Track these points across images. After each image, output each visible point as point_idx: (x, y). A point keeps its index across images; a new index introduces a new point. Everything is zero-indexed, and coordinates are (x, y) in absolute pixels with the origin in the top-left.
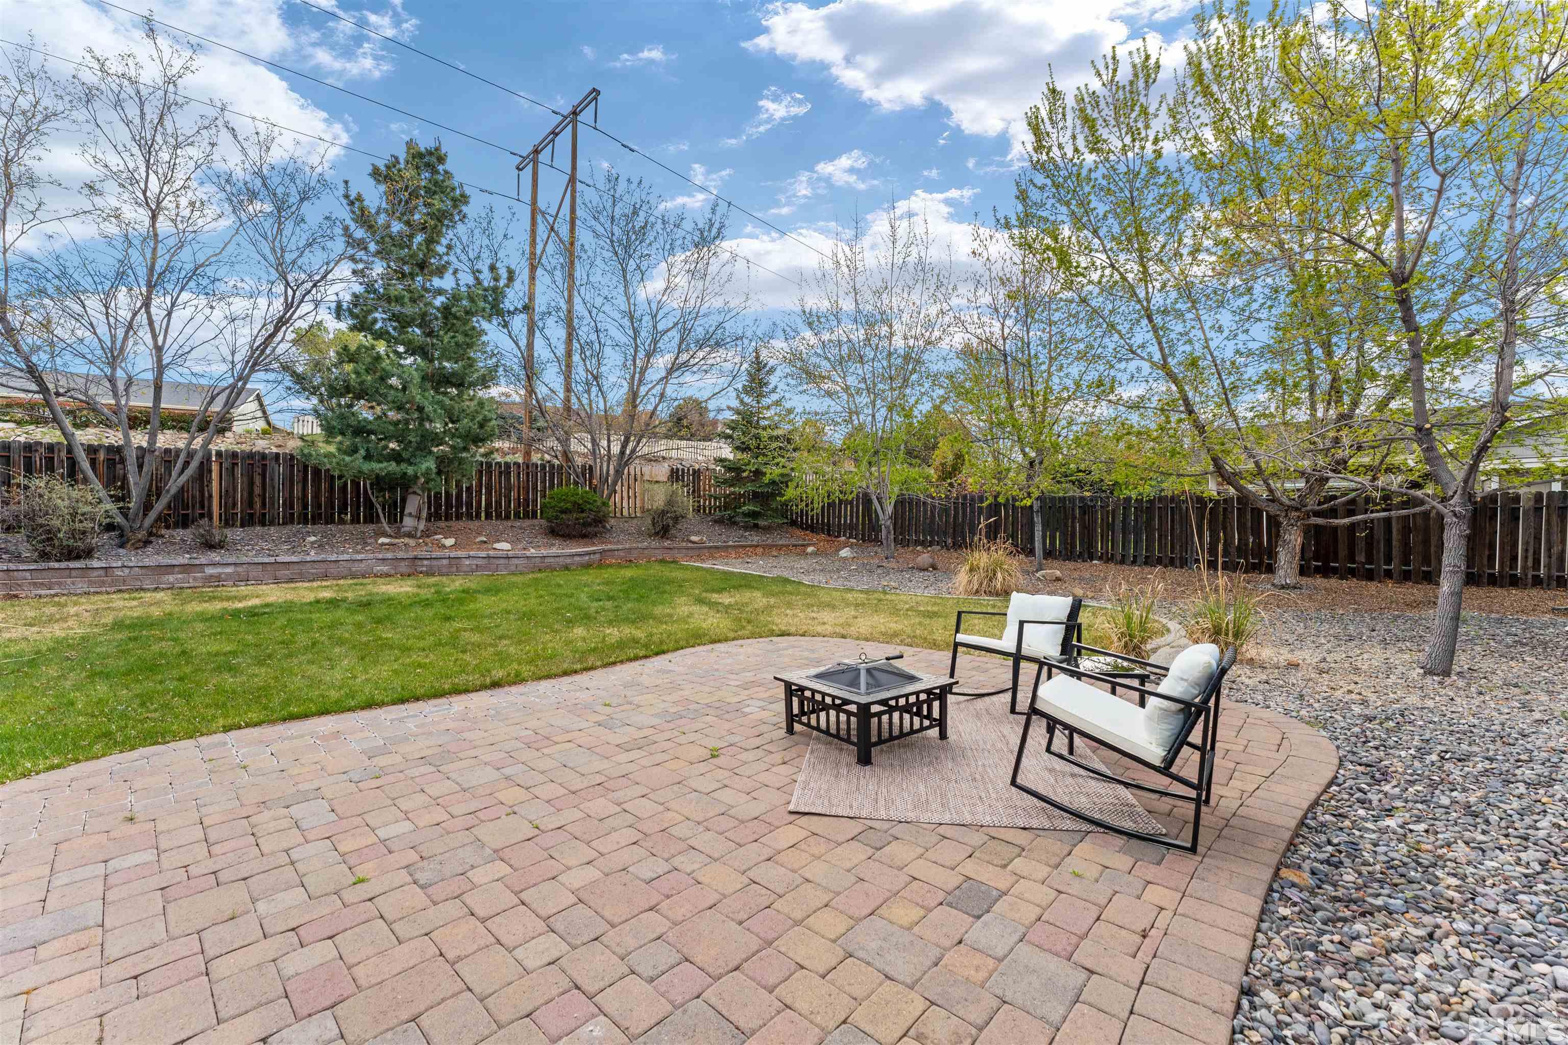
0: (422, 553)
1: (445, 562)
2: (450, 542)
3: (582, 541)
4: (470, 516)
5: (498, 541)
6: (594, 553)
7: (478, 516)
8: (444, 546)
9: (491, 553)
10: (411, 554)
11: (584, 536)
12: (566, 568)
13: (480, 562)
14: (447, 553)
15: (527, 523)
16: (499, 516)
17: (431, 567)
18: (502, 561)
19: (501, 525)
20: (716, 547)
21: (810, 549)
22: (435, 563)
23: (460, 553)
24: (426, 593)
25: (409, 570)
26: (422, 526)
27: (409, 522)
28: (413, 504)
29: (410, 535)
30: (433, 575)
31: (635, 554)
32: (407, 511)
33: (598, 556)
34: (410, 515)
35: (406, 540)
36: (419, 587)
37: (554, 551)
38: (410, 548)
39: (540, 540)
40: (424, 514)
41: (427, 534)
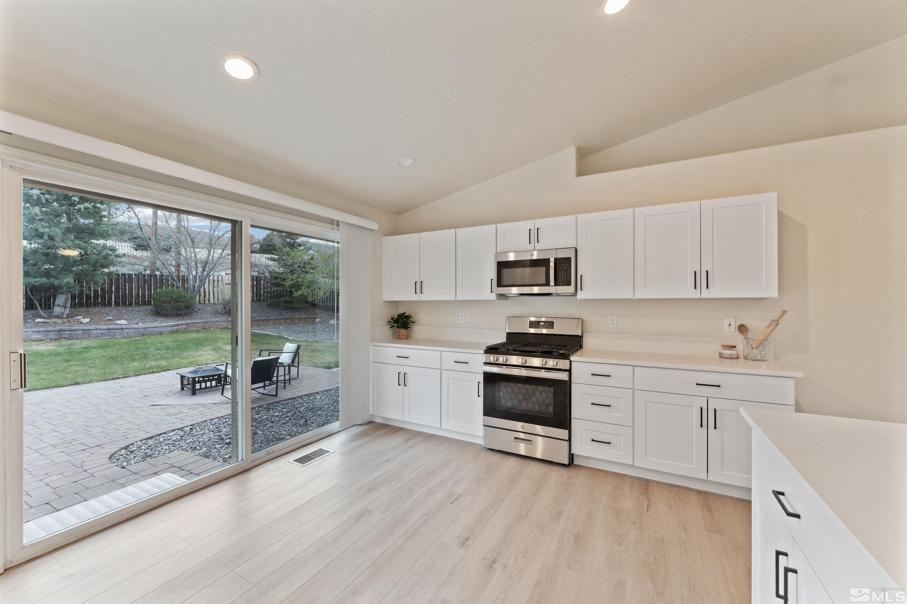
0: (63, 327)
1: (80, 332)
2: (87, 320)
3: (176, 319)
4: (104, 305)
5: (121, 319)
6: (181, 325)
7: (110, 304)
8: (82, 323)
9: (111, 327)
10: (57, 328)
11: (178, 315)
12: (161, 333)
13: (103, 332)
14: (82, 327)
15: (144, 307)
16: (124, 304)
17: (71, 335)
18: (118, 331)
19: (124, 310)
20: (261, 320)
21: (317, 320)
22: (73, 332)
23: (91, 327)
24: (61, 350)
25: (56, 337)
26: (67, 311)
27: (57, 310)
28: (60, 299)
29: (58, 317)
30: (72, 339)
31: (208, 325)
32: (56, 303)
33: (184, 326)
34: (59, 305)
35: (56, 320)
36: (59, 346)
37: (156, 324)
38: (59, 324)
39: (149, 318)
40: (69, 305)
41: (69, 316)
